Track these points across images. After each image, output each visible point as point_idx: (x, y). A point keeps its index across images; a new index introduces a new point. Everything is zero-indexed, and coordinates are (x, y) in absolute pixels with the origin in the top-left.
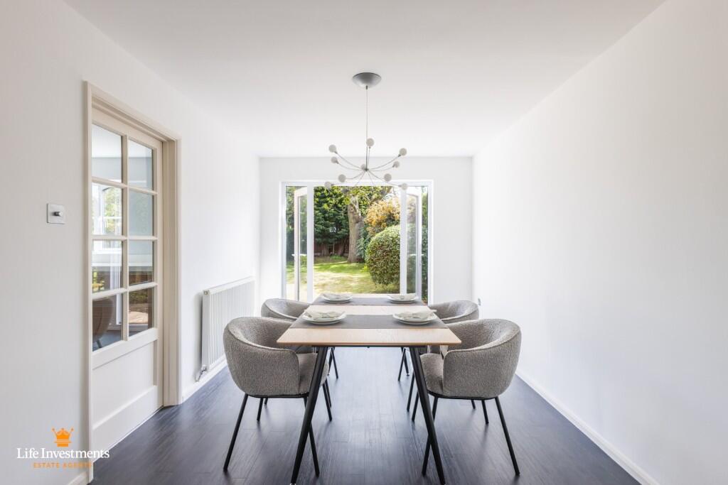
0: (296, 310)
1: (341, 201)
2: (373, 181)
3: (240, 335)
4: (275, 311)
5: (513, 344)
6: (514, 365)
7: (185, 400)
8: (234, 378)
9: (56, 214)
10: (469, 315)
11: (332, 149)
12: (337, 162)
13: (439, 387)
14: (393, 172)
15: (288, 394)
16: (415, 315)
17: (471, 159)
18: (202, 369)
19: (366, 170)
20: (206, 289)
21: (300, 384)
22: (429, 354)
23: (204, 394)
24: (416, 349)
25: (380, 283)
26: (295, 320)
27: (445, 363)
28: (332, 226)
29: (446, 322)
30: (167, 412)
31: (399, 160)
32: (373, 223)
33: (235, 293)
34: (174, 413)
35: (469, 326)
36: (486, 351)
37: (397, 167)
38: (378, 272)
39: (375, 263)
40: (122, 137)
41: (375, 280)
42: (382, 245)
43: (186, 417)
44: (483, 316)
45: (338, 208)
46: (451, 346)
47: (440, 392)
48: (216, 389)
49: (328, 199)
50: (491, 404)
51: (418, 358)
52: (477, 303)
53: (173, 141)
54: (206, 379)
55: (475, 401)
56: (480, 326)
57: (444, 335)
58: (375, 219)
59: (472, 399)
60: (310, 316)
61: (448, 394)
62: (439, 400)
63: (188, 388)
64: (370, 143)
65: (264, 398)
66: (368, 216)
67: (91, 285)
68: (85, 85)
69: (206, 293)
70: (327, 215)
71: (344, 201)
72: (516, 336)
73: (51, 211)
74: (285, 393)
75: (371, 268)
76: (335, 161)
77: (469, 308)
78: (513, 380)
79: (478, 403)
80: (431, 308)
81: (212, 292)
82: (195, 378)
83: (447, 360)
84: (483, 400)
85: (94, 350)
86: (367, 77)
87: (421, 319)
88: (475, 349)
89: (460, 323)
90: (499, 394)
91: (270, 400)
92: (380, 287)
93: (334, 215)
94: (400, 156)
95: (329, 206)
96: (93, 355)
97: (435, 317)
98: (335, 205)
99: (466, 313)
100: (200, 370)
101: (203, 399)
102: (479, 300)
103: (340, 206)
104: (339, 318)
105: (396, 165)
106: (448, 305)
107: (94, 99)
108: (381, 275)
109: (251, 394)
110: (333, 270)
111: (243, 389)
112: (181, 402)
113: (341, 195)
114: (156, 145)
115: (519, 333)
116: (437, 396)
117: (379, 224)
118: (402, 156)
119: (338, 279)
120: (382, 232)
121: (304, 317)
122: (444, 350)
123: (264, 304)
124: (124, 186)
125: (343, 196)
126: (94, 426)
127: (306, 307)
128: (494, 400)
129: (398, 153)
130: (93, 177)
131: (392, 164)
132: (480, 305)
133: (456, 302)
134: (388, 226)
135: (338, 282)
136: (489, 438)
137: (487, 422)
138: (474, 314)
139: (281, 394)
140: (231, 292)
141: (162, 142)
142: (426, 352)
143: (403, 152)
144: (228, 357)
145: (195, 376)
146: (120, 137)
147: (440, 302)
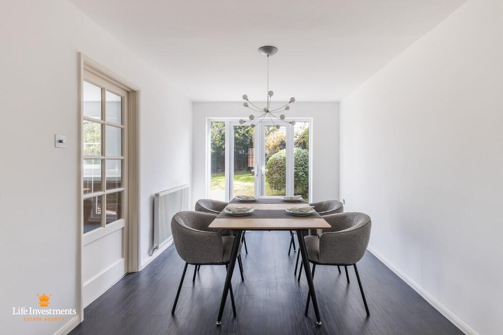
0: (219, 207)
1: (247, 132)
2: (272, 118)
3: (182, 223)
4: (205, 207)
5: (365, 229)
6: (367, 242)
7: (143, 268)
8: (178, 252)
9: (61, 141)
10: (336, 210)
11: (245, 97)
12: (247, 106)
13: (316, 258)
14: (285, 113)
15: (215, 262)
16: (300, 210)
17: (338, 103)
18: (154, 247)
19: (268, 111)
20: (157, 192)
21: (223, 256)
22: (310, 236)
23: (156, 264)
24: (301, 232)
25: (275, 189)
26: (219, 213)
27: (320, 241)
28: (241, 149)
29: (321, 214)
30: (130, 277)
31: (290, 105)
32: (270, 147)
33: (176, 195)
34: (135, 277)
35: (337, 217)
36: (348, 233)
37: (288, 109)
38: (274, 182)
39: (271, 175)
40: (102, 89)
41: (271, 187)
42: (277, 163)
43: (144, 279)
44: (346, 210)
45: (246, 137)
46: (324, 230)
47: (317, 260)
48: (163, 261)
49: (239, 130)
50: (351, 269)
51: (302, 238)
52: (343, 203)
53: (136, 92)
54: (157, 254)
55: (340, 266)
56: (344, 217)
57: (320, 223)
58: (272, 144)
59: (338, 265)
60: (230, 210)
61: (323, 262)
62: (317, 266)
63: (145, 260)
64: (271, 94)
65: (198, 265)
66: (267, 142)
67: (83, 189)
68: (79, 54)
69: (157, 195)
70: (237, 141)
71: (250, 132)
72: (367, 223)
73: (58, 139)
74: (213, 262)
75: (269, 179)
76: (246, 105)
77: (337, 205)
78: (366, 253)
79: (342, 268)
80: (311, 205)
81: (161, 195)
82: (149, 253)
83: (322, 240)
84: (346, 266)
85: (84, 233)
86: (268, 49)
87: (305, 212)
88: (340, 231)
89: (330, 215)
90: (356, 262)
91: (202, 267)
92: (275, 191)
93: (243, 141)
94: (290, 102)
95: (239, 135)
96: (84, 236)
97: (314, 211)
98: (244, 135)
99: (334, 209)
100: (153, 247)
101: (154, 267)
102: (344, 200)
103: (247, 135)
104: (250, 211)
105: (287, 108)
106: (322, 203)
107: (85, 64)
108: (277, 183)
109: (191, 262)
110: (242, 180)
111: (184, 259)
112: (140, 269)
113: (247, 127)
114: (124, 94)
115: (370, 221)
116: (315, 263)
117: (275, 147)
118: (292, 103)
119: (246, 187)
120: (277, 154)
121: (225, 211)
122: (320, 233)
123: (197, 202)
124: (103, 122)
125: (249, 128)
126: (85, 284)
127: (226, 205)
128: (353, 266)
129: (289, 100)
130: (84, 117)
131: (285, 107)
132: (344, 203)
133: (328, 201)
134: (281, 149)
135: (246, 189)
136: (350, 292)
137: (348, 282)
138: (340, 209)
139: (211, 262)
140: (174, 195)
141: (128, 92)
142: (308, 235)
143: (292, 100)
144: (174, 238)
145: (149, 251)
146: (100, 89)
147: (317, 201)
